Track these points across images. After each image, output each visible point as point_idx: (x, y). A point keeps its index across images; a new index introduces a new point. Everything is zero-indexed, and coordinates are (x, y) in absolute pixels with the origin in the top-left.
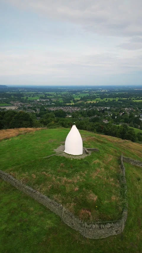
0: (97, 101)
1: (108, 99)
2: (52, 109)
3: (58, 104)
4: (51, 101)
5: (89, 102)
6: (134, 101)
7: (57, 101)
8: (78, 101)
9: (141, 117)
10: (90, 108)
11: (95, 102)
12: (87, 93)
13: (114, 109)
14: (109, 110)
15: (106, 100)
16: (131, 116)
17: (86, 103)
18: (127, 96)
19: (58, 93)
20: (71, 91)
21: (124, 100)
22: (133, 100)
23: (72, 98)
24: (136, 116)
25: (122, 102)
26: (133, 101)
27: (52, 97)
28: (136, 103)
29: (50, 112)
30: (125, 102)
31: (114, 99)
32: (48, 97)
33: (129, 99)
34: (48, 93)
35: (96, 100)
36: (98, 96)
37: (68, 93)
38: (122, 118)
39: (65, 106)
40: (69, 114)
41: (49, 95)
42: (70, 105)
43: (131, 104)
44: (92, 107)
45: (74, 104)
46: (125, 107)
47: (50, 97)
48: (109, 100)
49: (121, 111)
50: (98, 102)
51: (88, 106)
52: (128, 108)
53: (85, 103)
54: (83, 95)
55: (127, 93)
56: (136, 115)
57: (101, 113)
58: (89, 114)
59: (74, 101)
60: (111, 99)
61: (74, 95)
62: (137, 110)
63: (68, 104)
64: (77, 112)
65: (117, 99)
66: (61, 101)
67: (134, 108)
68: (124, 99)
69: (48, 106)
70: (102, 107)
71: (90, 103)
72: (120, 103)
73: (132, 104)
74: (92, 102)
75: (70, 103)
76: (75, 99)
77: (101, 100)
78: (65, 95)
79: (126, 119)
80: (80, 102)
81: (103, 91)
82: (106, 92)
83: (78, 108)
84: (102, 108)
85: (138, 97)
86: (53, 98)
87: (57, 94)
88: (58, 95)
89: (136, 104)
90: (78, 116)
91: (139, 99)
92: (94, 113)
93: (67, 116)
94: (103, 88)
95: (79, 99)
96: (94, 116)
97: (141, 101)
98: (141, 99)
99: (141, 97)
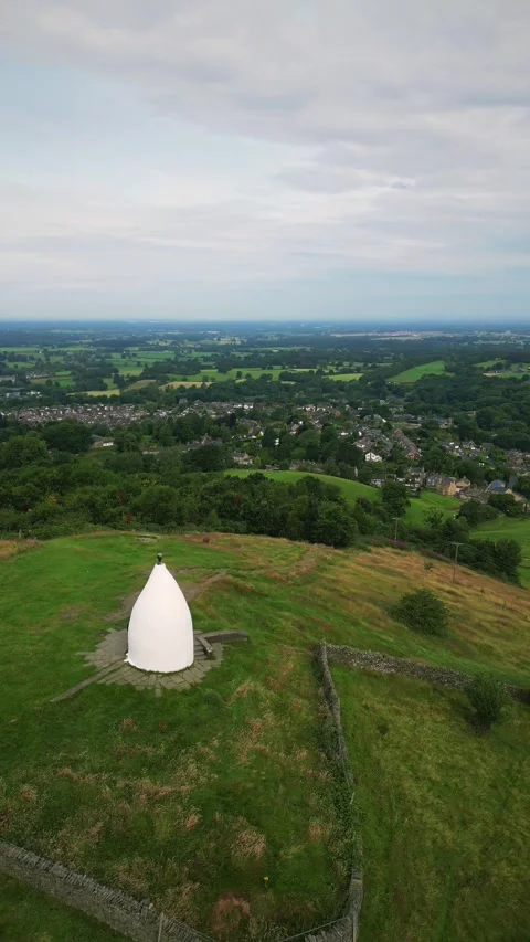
0: (205, 379)
1: (245, 371)
2: (31, 416)
3: (55, 396)
4: (27, 383)
5: (176, 384)
6: (335, 378)
7: (49, 383)
8: (133, 379)
9: (361, 438)
10: (181, 410)
11: (199, 385)
12: (165, 348)
13: (270, 411)
14: (253, 415)
15: (239, 375)
16: (328, 436)
17: (167, 390)
18: (310, 360)
19: (50, 350)
20: (103, 343)
21: (300, 374)
22: (331, 373)
23: (110, 370)
24: (343, 434)
25: (293, 383)
26: (331, 377)
27: (27, 365)
28: (341, 386)
29: (23, 428)
30: (303, 382)
31: (267, 372)
32: (11, 365)
33: (315, 370)
34: (10, 350)
35: (199, 377)
36: (206, 359)
37: (92, 349)
38: (298, 445)
39: (82, 401)
40: (103, 433)
41: (13, 358)
42: (103, 400)
43: (325, 391)
44: (190, 404)
45: (117, 392)
46: (303, 403)
47: (21, 365)
48: (248, 376)
49: (293, 419)
50: (208, 384)
51: (173, 400)
52: (316, 406)
53: (163, 387)
54: (151, 359)
55: (308, 349)
56: (341, 430)
57: (224, 427)
58: (181, 433)
59: (120, 382)
60: (256, 374)
61: (116, 356)
62: (347, 413)
63: (96, 394)
64: (133, 427)
65: (276, 372)
66: (65, 380)
67: (335, 405)
68: (298, 370)
69: (15, 404)
70: (225, 405)
71: (182, 387)
72: (287, 388)
73: (327, 391)
74: (188, 385)
75: (104, 388)
76: (123, 373)
77: (222, 378)
78: (82, 358)
79: (311, 447)
80: (143, 384)
81: (224, 342)
82: (235, 346)
83: (135, 410)
84: (229, 409)
85: (346, 364)
86: (30, 370)
87: (48, 354)
88: (54, 359)
89: (342, 390)
90: (139, 439)
91: (351, 372)
92: (199, 427)
93: (96, 444)
94: (223, 329)
95: (137, 372)
96: (201, 440)
97: (357, 376)
98: (358, 370)
99: (357, 365)
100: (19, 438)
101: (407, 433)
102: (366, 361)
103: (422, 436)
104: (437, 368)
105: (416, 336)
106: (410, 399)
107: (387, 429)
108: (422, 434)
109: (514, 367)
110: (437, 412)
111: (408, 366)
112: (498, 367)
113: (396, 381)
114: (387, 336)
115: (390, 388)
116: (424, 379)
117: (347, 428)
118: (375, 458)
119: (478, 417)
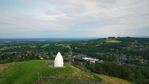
0: (5, 48)
1: (13, 47)
6: (32, 47)
9: (39, 55)
13: (20, 53)
14: (17, 54)
15: (12, 47)
18: (26, 44)
28: (33, 48)
30: (25, 48)
31: (18, 47)
33: (27, 46)
35: (3, 48)
36: (4, 45)
38: (28, 58)
44: (3, 53)
46: (27, 51)
48: (14, 47)
49: (26, 53)
50: (6, 49)
52: (29, 51)
57: (12, 56)
60: (16, 47)
62: (35, 52)
65: (20, 47)
67: (33, 51)
68: (24, 46)
70: (10, 53)
72: (22, 49)
73: (30, 49)
74: (1, 50)
77: (9, 48)
79: (30, 58)
81: (7, 42)
82: (10, 43)
84: (12, 53)
85: (33, 45)
91: (34, 46)
94: (7, 40)
96: (7, 59)
97: (35, 47)
98: (35, 46)
99: (35, 45)
101: (46, 54)
102: (36, 44)
103: (49, 54)
104: (48, 45)
105: (43, 40)
106: (45, 50)
107: (43, 54)
108: (48, 54)
109: (60, 44)
110: (50, 51)
111: (43, 45)
112: (57, 44)
113: (42, 47)
114: (39, 40)
115: (41, 48)
116: (47, 46)
117: (36, 54)
118: (42, 58)
119: (56, 51)
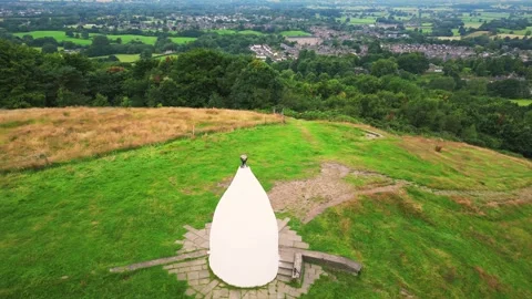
0: (528, 33)
2: (397, 49)
3: (419, 38)
4: (403, 28)
5: (503, 36)
7: (416, 30)
8: (472, 30)
10: (502, 52)
11: (521, 37)
12: (504, 11)
17: (495, 39)
19: (423, 9)
20: (460, 6)
23: (458, 23)
27: (405, 18)
29: (388, 54)
32: (396, 18)
34: (398, 9)
35: (524, 32)
37: (451, 10)
39: (432, 42)
40: (437, 62)
41: (400, 14)
42: (447, 42)
44: (508, 50)
45: (459, 38)
47: (402, 18)
50: (529, 37)
51: (498, 46)
53: (493, 37)
54: (489, 17)
57: (530, 68)
58: (493, 68)
59: (463, 32)
61: (466, 15)
63: (442, 38)
64: (460, 61)
66: (427, 29)
69: (391, 41)
71: (507, 38)
74: (512, 37)
75: (451, 35)
76: (467, 26)
78: (441, 15)
80: (480, 33)
83: (467, 50)
86: (407, 21)
87: (421, 12)
88: (423, 15)
90: (460, 70)
92: (508, 66)
93: (430, 70)
95: (477, 26)
96: (508, 75)
100: (383, 60)
